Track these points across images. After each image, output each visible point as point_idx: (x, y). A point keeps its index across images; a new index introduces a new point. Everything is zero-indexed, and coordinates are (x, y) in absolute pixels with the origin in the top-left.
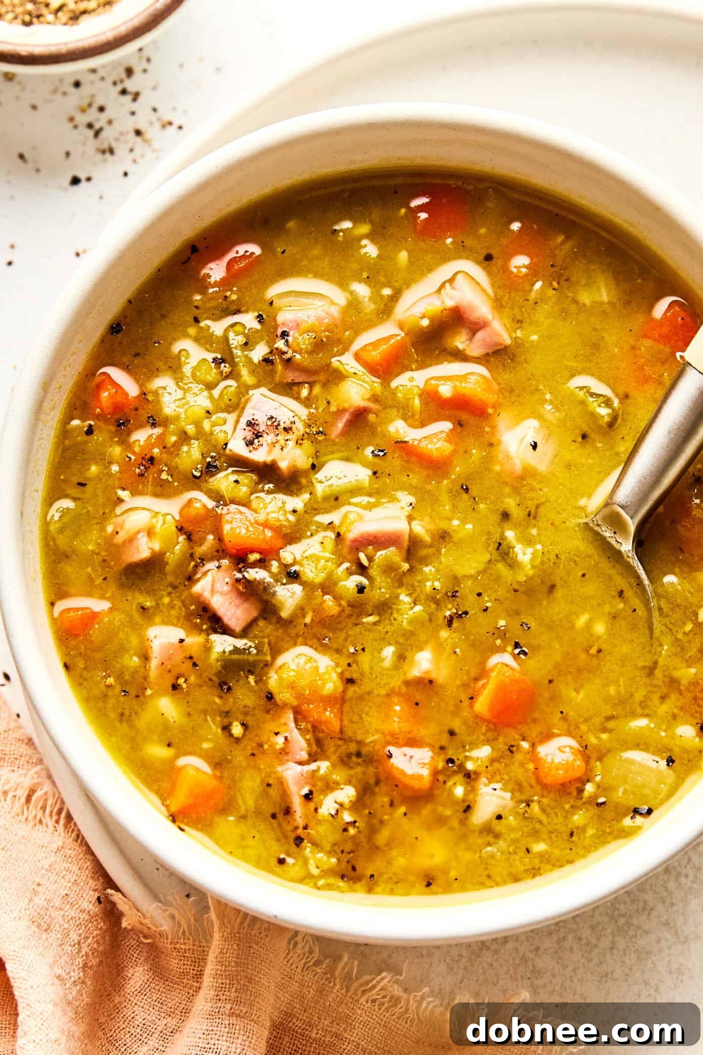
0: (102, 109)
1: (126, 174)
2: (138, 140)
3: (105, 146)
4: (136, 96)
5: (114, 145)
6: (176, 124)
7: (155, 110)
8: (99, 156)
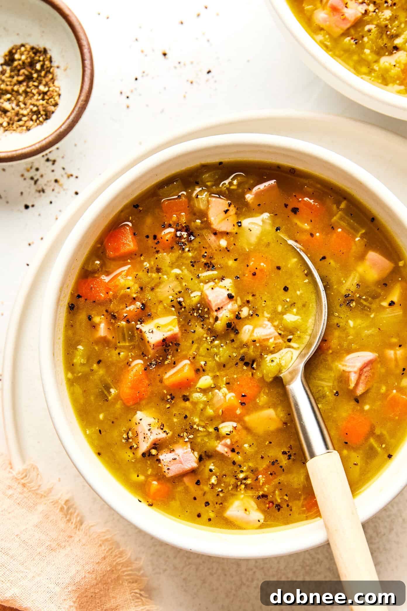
0: (37, 169)
1: (51, 203)
2: (56, 184)
3: (40, 188)
4: (54, 162)
5: (45, 188)
6: (75, 175)
7: (64, 169)
8: (38, 194)
